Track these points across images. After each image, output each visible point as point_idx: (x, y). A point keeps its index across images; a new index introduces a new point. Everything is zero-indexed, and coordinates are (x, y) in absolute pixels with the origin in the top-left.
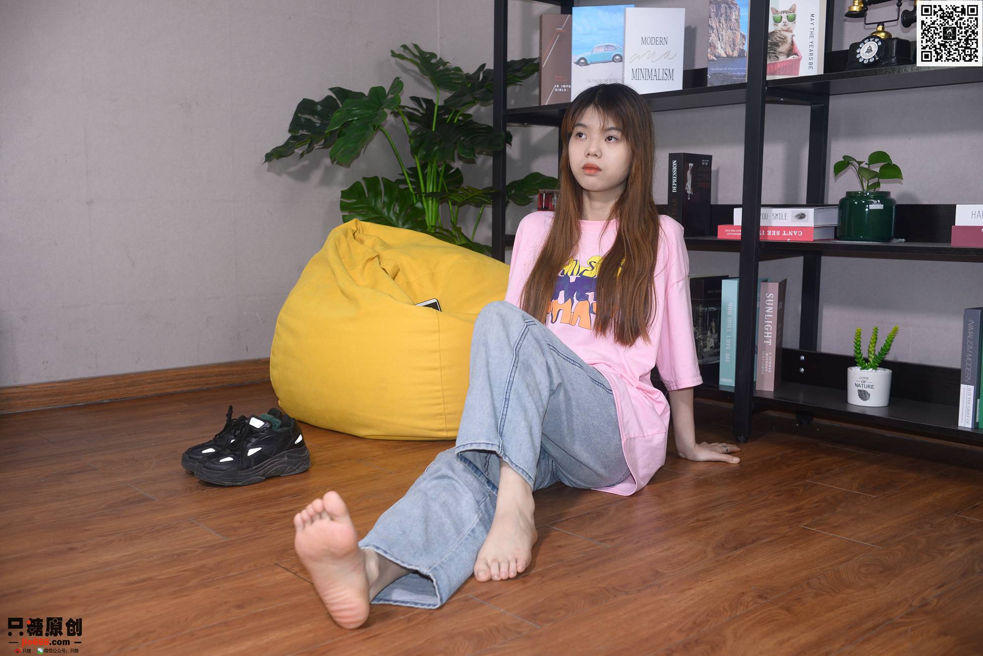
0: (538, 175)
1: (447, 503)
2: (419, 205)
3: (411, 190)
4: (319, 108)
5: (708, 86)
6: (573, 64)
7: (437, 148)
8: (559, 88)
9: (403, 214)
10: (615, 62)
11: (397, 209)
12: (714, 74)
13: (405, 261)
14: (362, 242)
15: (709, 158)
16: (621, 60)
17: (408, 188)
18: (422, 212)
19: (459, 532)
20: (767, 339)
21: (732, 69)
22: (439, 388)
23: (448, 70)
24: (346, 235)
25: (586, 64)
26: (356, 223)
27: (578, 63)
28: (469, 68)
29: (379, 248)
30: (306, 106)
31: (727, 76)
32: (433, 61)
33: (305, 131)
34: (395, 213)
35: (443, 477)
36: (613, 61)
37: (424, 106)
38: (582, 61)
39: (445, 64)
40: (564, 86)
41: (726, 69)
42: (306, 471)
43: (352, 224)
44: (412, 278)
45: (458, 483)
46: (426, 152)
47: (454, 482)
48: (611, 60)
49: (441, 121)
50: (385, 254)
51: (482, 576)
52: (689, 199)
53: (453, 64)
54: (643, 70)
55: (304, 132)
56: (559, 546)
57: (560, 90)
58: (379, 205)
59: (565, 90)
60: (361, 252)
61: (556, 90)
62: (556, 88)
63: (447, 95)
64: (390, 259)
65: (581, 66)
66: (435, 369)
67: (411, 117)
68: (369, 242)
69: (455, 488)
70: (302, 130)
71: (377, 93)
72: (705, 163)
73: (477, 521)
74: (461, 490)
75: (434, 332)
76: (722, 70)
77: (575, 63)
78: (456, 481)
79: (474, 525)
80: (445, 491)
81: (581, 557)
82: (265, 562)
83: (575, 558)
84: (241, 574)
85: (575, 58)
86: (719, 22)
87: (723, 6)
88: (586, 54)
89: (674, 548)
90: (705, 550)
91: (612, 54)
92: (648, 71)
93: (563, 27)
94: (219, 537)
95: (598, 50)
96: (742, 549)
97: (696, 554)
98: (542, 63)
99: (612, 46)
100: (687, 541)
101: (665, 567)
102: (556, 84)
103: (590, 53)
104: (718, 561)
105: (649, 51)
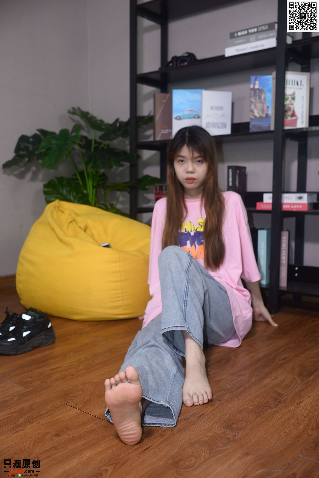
0: (148, 177)
1: (158, 361)
2: (85, 192)
3: (81, 183)
4: (31, 140)
5: (251, 131)
7: (99, 162)
9: (77, 196)
10: (196, 118)
11: (75, 194)
13: (90, 222)
14: (63, 212)
15: (245, 168)
16: (199, 117)
18: (87, 196)
19: (169, 378)
20: (283, 260)
21: (262, 123)
22: (120, 292)
23: (97, 121)
24: (55, 208)
25: (180, 119)
26: (59, 202)
27: (176, 118)
28: (109, 120)
29: (74, 216)
31: (260, 127)
32: (89, 116)
33: (24, 151)
34: (73, 196)
35: (152, 346)
36: (194, 117)
37: (84, 140)
38: (178, 118)
39: (95, 118)
40: (167, 130)
41: (259, 123)
42: (54, 342)
43: (56, 203)
44: (94, 232)
45: (162, 349)
47: (158, 349)
49: (95, 148)
50: (78, 219)
51: (189, 403)
52: (237, 189)
53: (99, 118)
54: (211, 123)
56: (218, 381)
57: (166, 132)
58: (65, 192)
59: (168, 133)
60: (65, 218)
62: (163, 131)
63: (100, 133)
64: (82, 221)
65: (177, 120)
66: (117, 282)
67: (80, 146)
68: (67, 212)
69: (160, 352)
70: (22, 151)
71: (64, 132)
72: (243, 170)
73: (176, 370)
74: (163, 353)
75: (116, 262)
76: (257, 124)
77: (174, 119)
78: (160, 348)
79: (175, 373)
80: (156, 354)
81: (233, 386)
82: (58, 403)
83: (230, 387)
84: (48, 412)
85: (175, 115)
86: (256, 99)
87: (257, 91)
88: (180, 114)
89: (278, 377)
90: (294, 378)
91: (194, 114)
92: (214, 123)
93: (166, 100)
94: (22, 388)
95: (186, 112)
96: (313, 375)
97: (292, 380)
98: (156, 118)
99: (193, 110)
100: (282, 373)
101: (281, 389)
102: (163, 129)
103: (182, 113)
104: (305, 384)
105: (214, 113)
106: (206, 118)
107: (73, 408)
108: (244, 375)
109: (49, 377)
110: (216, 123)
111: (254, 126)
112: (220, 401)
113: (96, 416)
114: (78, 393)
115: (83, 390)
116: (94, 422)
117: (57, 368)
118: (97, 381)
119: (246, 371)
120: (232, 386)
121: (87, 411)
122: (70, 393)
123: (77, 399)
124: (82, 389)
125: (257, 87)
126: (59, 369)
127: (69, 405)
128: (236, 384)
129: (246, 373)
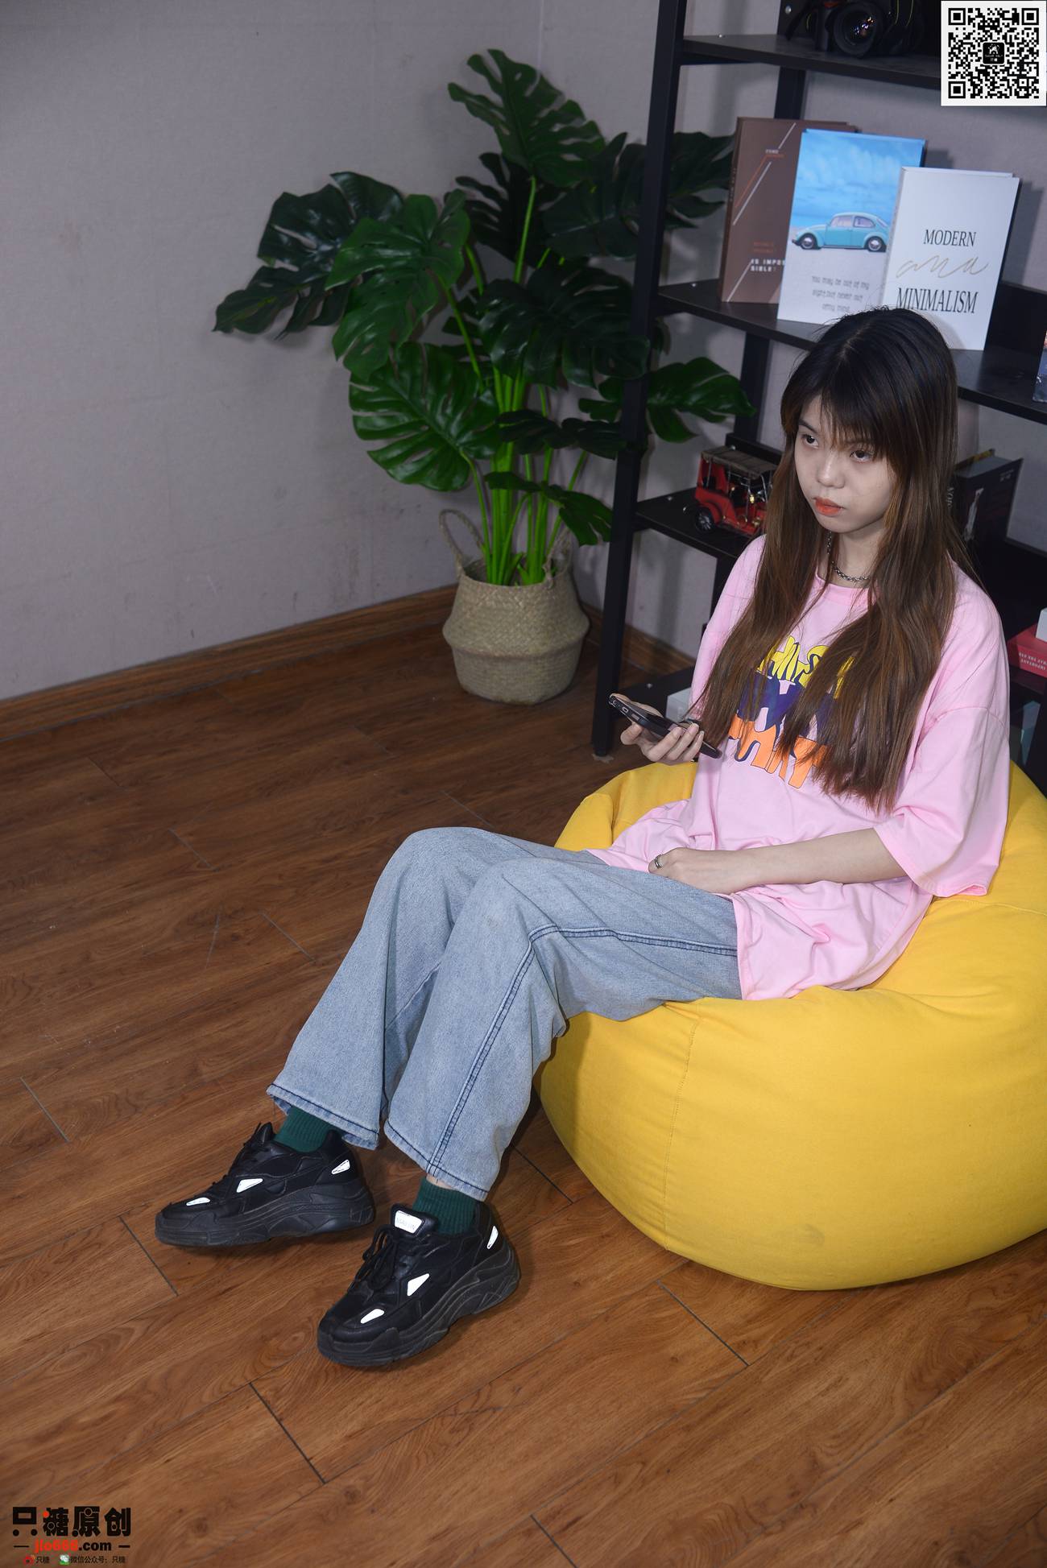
2: (486, 397)
3: (476, 369)
6: (790, 245)
8: (759, 265)
9: (459, 417)
10: (870, 250)
11: (449, 411)
15: (1018, 463)
16: (883, 248)
17: (469, 365)
25: (815, 246)
27: (799, 242)
30: (288, 210)
33: (287, 261)
34: (444, 414)
36: (866, 247)
37: (507, 173)
38: (808, 240)
40: (769, 262)
46: (506, 351)
48: (863, 247)
54: (919, 291)
55: (286, 265)
57: (761, 269)
59: (770, 269)
61: (753, 268)
62: (754, 265)
65: (804, 248)
70: (282, 259)
72: (1007, 474)
77: (793, 241)
81: (705, 1397)
82: (235, 1376)
83: (692, 1402)
84: (200, 1414)
85: (795, 232)
88: (817, 228)
89: (847, 1379)
90: (893, 1391)
91: (866, 234)
92: (929, 293)
93: (780, 147)
94: (163, 1284)
95: (840, 223)
96: (950, 1391)
97: (879, 1403)
98: (733, 218)
99: (867, 219)
100: (867, 1358)
101: (828, 1444)
102: (755, 258)
103: (824, 225)
104: (908, 1432)
105: (938, 256)
106: (900, 273)
107: (266, 1409)
108: (756, 1342)
110: (939, 294)
112: (644, 1464)
113: (312, 1458)
114: (295, 1339)
116: (299, 1489)
119: (772, 1325)
120: (703, 1394)
121: (295, 1432)
122: (276, 1334)
123: (285, 1366)
127: (258, 1395)
128: (715, 1388)
129: (765, 1336)
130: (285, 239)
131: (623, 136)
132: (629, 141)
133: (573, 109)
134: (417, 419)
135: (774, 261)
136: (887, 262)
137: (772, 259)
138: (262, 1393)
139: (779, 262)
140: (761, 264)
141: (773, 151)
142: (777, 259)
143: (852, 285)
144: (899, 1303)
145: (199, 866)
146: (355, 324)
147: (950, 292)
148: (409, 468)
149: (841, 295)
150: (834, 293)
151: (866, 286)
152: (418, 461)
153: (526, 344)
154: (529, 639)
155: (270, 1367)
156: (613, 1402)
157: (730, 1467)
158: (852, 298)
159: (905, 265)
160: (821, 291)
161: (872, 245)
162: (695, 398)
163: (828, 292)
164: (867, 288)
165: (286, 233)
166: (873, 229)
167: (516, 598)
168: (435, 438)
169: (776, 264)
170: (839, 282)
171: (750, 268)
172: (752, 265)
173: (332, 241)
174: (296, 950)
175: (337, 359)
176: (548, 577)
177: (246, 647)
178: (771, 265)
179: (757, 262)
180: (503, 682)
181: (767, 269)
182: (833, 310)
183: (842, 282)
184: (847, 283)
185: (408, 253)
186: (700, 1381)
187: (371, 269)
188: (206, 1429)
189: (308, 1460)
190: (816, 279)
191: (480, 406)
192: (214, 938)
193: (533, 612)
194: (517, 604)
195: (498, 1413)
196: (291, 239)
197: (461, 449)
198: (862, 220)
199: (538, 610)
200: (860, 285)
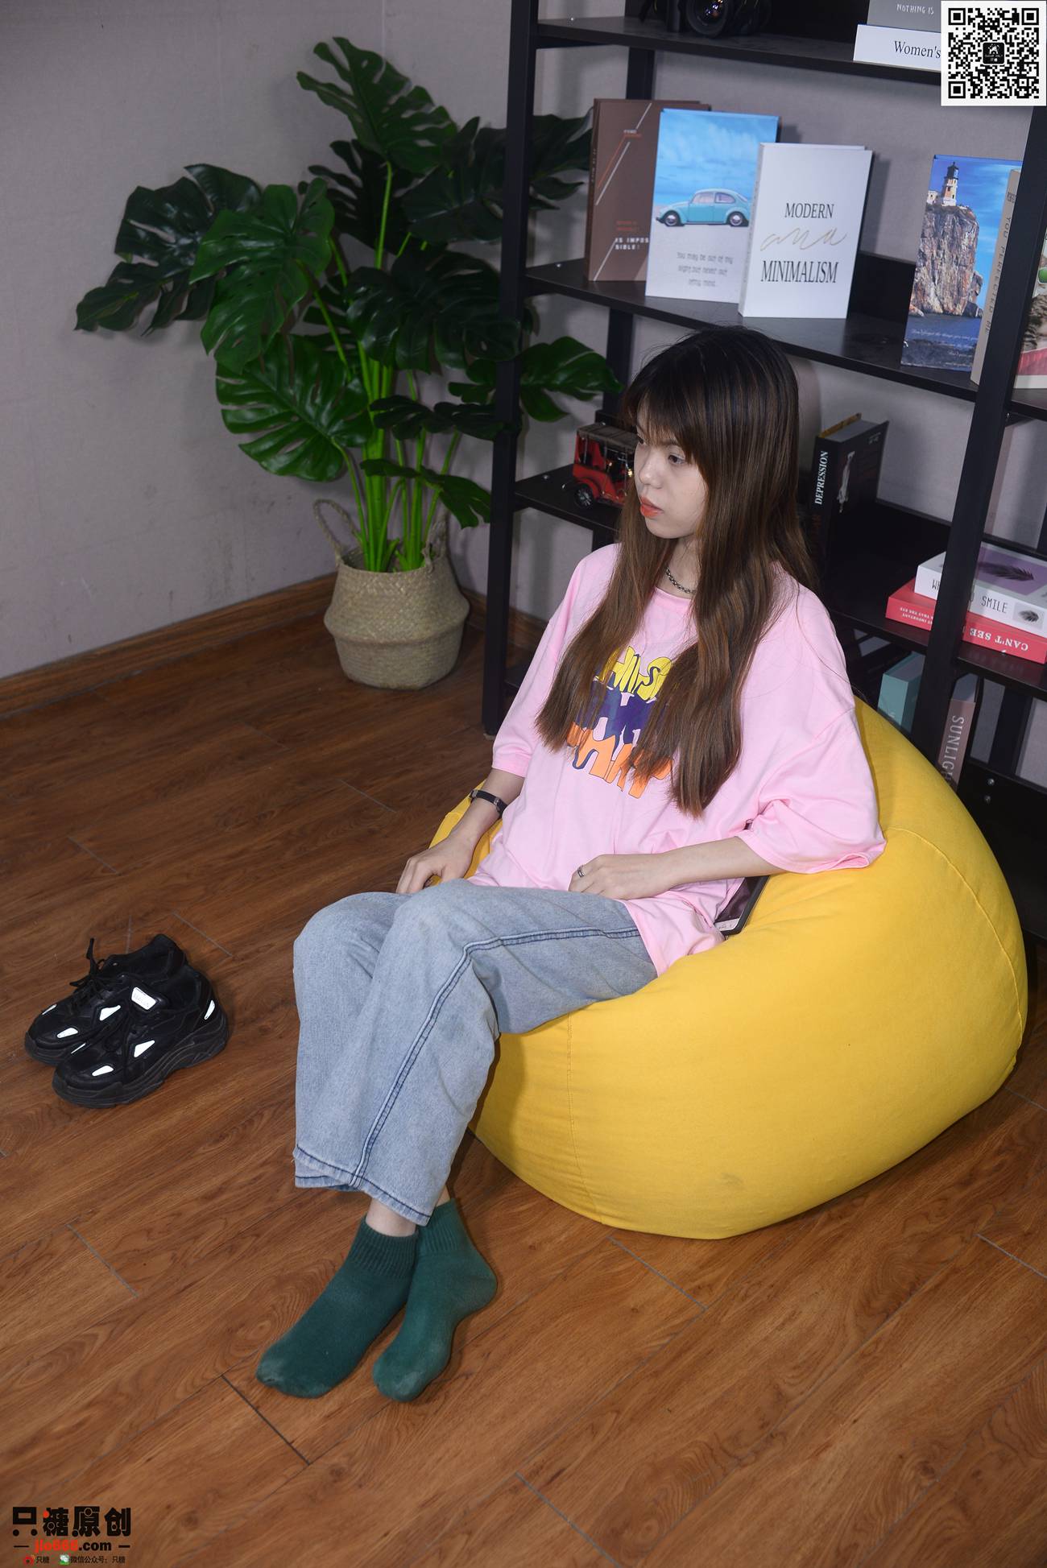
2: (354, 384)
3: (342, 357)
5: (903, 363)
6: (654, 220)
7: (394, 333)
8: (623, 244)
9: (328, 406)
10: (732, 226)
12: (917, 341)
15: (885, 425)
16: (745, 223)
17: (336, 353)
21: (949, 336)
25: (678, 223)
27: (663, 220)
30: (142, 204)
31: (938, 347)
33: (146, 256)
34: (313, 404)
36: (728, 222)
37: (359, 160)
38: (672, 217)
40: (632, 240)
41: (938, 334)
46: (377, 338)
48: (725, 222)
52: (841, 511)
54: (782, 263)
55: (145, 260)
57: (625, 247)
59: (633, 247)
61: (617, 247)
62: (618, 244)
65: (668, 226)
70: (140, 254)
72: (875, 438)
76: (930, 336)
77: (657, 219)
81: (668, 1343)
82: (206, 1370)
83: (658, 1349)
84: (176, 1411)
85: (658, 210)
86: (939, 248)
87: (949, 217)
88: (680, 205)
89: (801, 1312)
90: (844, 1319)
91: (726, 210)
92: (792, 265)
93: (637, 127)
94: (121, 1287)
95: (702, 200)
96: (897, 1313)
97: (832, 1332)
98: (595, 197)
99: (728, 195)
100: (817, 1291)
101: (790, 1375)
102: (619, 237)
103: (686, 203)
104: (863, 1356)
105: (798, 229)
106: (764, 245)
107: (241, 1399)
108: (710, 1286)
109: (196, 1238)
110: (802, 265)
111: (917, 342)
112: (618, 1412)
113: (293, 1442)
114: (261, 1328)
115: (274, 1312)
116: (285, 1473)
117: (220, 1190)
118: (315, 1270)
119: (723, 1268)
120: (666, 1340)
121: (273, 1418)
122: (242, 1325)
123: (254, 1354)
124: (274, 1307)
125: (949, 201)
126: (224, 1197)
127: (232, 1386)
128: (676, 1334)
129: (718, 1279)
130: (142, 234)
131: (476, 120)
132: (481, 125)
133: (422, 95)
134: (285, 411)
135: (638, 239)
136: (751, 235)
137: (635, 237)
138: (235, 1384)
139: (642, 240)
140: (625, 242)
141: (632, 132)
142: (640, 237)
143: (717, 260)
144: (841, 1236)
145: (103, 871)
146: (223, 317)
147: (812, 263)
148: (282, 460)
149: (706, 270)
150: (699, 269)
151: (729, 260)
152: (292, 452)
153: (396, 330)
154: (412, 624)
155: (239, 1358)
156: (581, 1356)
157: (699, 1407)
158: (717, 272)
159: (769, 237)
160: (686, 267)
161: (733, 220)
162: (562, 377)
163: (694, 268)
164: (731, 263)
165: (143, 229)
166: (734, 205)
167: (397, 584)
168: (306, 429)
169: (639, 242)
170: (703, 257)
171: (615, 247)
172: (616, 244)
173: (191, 234)
174: (213, 947)
175: (207, 352)
176: (427, 562)
177: (124, 650)
178: (635, 243)
179: (621, 240)
180: (389, 668)
181: (631, 247)
182: (699, 285)
183: (707, 257)
184: (712, 259)
185: (272, 244)
186: (662, 1328)
187: (235, 261)
188: (184, 1424)
189: (289, 1444)
190: (681, 256)
191: (349, 394)
192: (128, 941)
193: (415, 597)
194: (399, 590)
195: (471, 1379)
196: (149, 233)
197: (333, 438)
198: (723, 196)
199: (420, 595)
200: (724, 259)
